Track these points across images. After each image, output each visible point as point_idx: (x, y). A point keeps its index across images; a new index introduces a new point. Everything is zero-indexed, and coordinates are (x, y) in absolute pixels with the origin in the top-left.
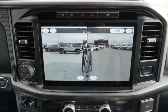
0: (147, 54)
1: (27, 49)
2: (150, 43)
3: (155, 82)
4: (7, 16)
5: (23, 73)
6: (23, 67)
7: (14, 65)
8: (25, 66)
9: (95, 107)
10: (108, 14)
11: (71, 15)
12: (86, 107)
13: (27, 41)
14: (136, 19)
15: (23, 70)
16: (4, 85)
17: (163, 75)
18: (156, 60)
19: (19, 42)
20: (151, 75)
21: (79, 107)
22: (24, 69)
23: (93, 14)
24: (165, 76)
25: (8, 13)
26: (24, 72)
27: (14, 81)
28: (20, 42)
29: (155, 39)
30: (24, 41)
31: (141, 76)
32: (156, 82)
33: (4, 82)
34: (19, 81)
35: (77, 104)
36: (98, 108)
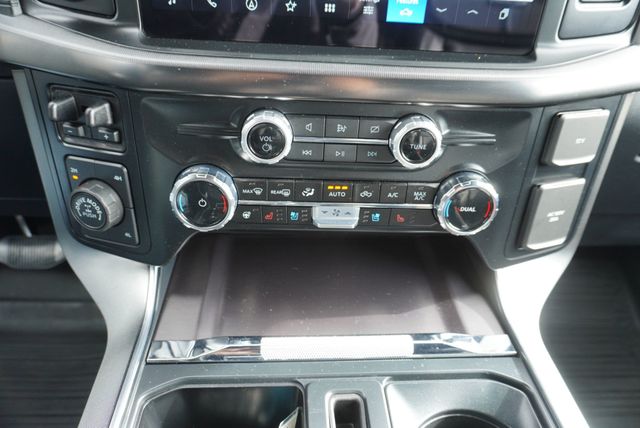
3: (627, 42)
9: (375, 128)
12: (341, 128)
20: (617, 7)
21: (309, 127)
31: (578, 7)
34: (24, 12)
35: (299, 115)
36: (388, 133)
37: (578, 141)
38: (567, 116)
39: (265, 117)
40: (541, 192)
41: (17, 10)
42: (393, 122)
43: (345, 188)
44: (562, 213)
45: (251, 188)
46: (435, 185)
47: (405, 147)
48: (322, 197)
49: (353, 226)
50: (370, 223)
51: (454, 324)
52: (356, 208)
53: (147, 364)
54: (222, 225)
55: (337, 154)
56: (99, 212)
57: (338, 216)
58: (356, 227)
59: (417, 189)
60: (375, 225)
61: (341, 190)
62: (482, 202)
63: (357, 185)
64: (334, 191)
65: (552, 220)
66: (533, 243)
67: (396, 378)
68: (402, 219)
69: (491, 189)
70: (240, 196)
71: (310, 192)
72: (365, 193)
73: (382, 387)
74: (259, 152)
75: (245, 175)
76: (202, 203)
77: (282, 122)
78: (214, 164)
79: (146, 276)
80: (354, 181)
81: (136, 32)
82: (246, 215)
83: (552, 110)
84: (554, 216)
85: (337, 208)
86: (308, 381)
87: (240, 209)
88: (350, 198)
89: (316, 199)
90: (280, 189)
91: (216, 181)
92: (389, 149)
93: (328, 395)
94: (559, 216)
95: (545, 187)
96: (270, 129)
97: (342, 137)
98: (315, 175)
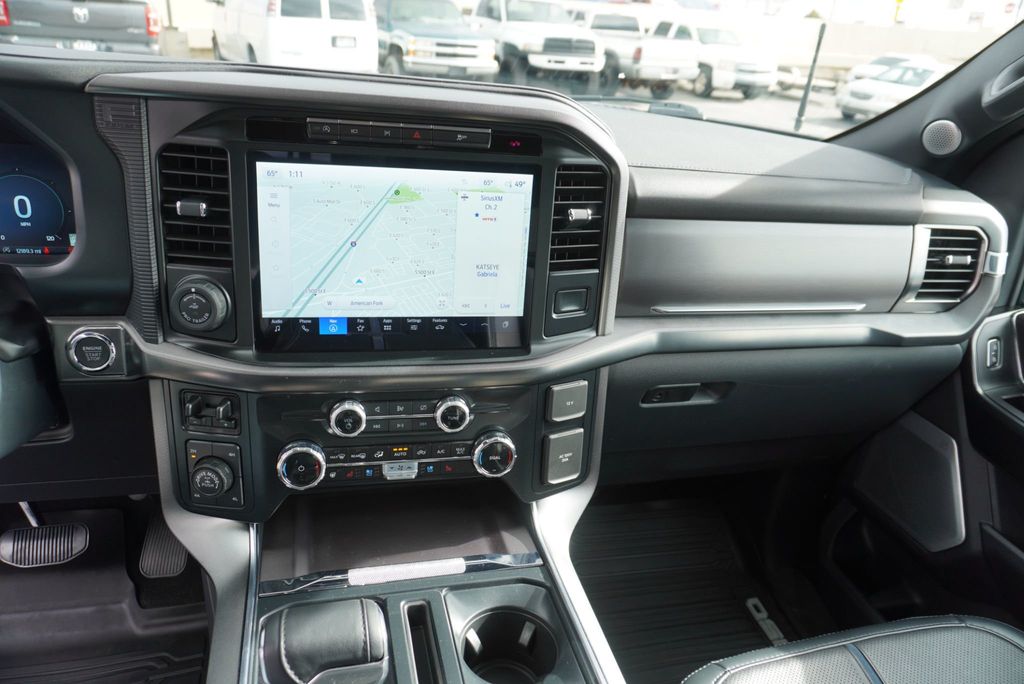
0: (573, 254)
1: (206, 232)
2: (577, 221)
3: (594, 334)
4: (135, 122)
5: (190, 312)
6: (193, 290)
7: (152, 287)
8: (199, 286)
9: (423, 407)
10: (462, 133)
11: (353, 131)
12: (400, 409)
13: (204, 206)
14: (539, 155)
15: (191, 301)
16: (98, 359)
17: (616, 317)
18: (597, 271)
19: (175, 208)
20: (581, 314)
21: (377, 409)
22: (194, 296)
23: (417, 133)
24: (620, 320)
25: (140, 113)
26: (195, 306)
27: (147, 341)
28: (178, 210)
29: (590, 212)
30: (195, 204)
31: (554, 316)
32: (597, 335)
33: (100, 348)
34: (165, 341)
35: (370, 401)
36: (434, 409)
37: (568, 404)
38: (556, 388)
39: (347, 406)
40: (549, 440)
41: (160, 339)
42: (436, 401)
43: (406, 449)
44: (571, 454)
45: (337, 454)
46: (470, 442)
47: (444, 418)
48: (389, 457)
49: (414, 477)
50: (427, 474)
51: (500, 548)
52: (416, 464)
53: (260, 598)
54: (316, 483)
55: (399, 425)
56: (217, 482)
57: (401, 470)
58: (416, 477)
59: (458, 446)
60: (431, 474)
61: (403, 451)
62: (506, 453)
63: (415, 446)
64: (398, 452)
65: (564, 460)
66: (553, 479)
67: (453, 588)
68: (450, 469)
69: (508, 442)
70: (328, 461)
71: (380, 454)
72: (421, 452)
73: (443, 594)
74: (344, 430)
75: (331, 445)
76: (301, 468)
77: (359, 409)
78: (309, 440)
79: (246, 534)
80: (413, 443)
81: (250, 353)
82: (333, 475)
83: (544, 387)
84: (565, 458)
85: (401, 464)
86: (386, 596)
87: (328, 470)
88: (410, 456)
89: (385, 459)
90: (358, 454)
91: (312, 451)
92: (434, 419)
93: (402, 603)
94: (568, 457)
95: (552, 437)
96: (352, 414)
97: (401, 414)
98: (383, 441)
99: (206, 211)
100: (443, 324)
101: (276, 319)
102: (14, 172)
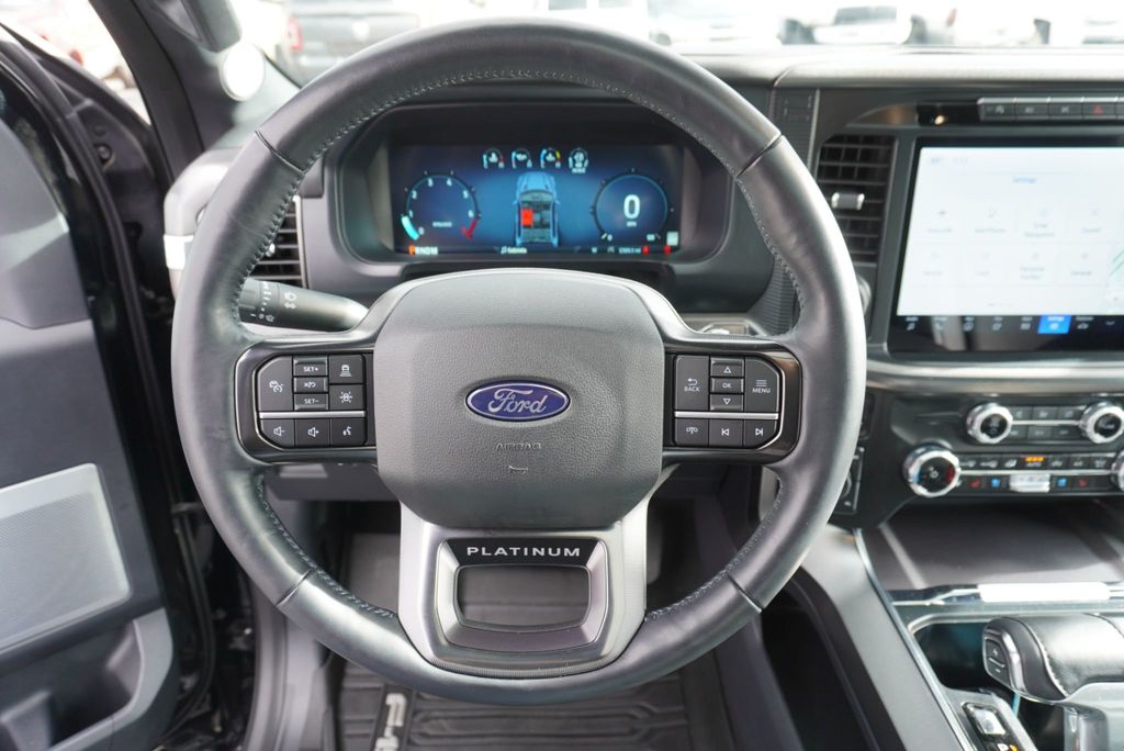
9: (1069, 413)
11: (1028, 110)
12: (1044, 414)
13: (862, 198)
28: (833, 203)
30: (852, 196)
35: (1010, 405)
39: (993, 410)
42: (1082, 408)
43: (1041, 459)
46: (1111, 455)
47: (1097, 426)
48: (1021, 466)
49: (1044, 491)
50: (1057, 488)
52: (1047, 474)
54: (943, 492)
55: (1037, 433)
57: (1031, 482)
58: (1046, 491)
59: (1098, 458)
60: (1061, 489)
61: (1037, 461)
63: (1051, 456)
64: (1032, 461)
68: (1084, 484)
70: (963, 468)
71: (1013, 464)
72: (1056, 463)
75: (961, 451)
77: (1005, 412)
80: (1048, 453)
85: (1033, 475)
88: (1045, 466)
89: (1017, 467)
90: (989, 462)
97: (1044, 421)
98: (1020, 449)
99: (864, 204)
100: (1086, 322)
101: (911, 316)
102: (630, 172)
